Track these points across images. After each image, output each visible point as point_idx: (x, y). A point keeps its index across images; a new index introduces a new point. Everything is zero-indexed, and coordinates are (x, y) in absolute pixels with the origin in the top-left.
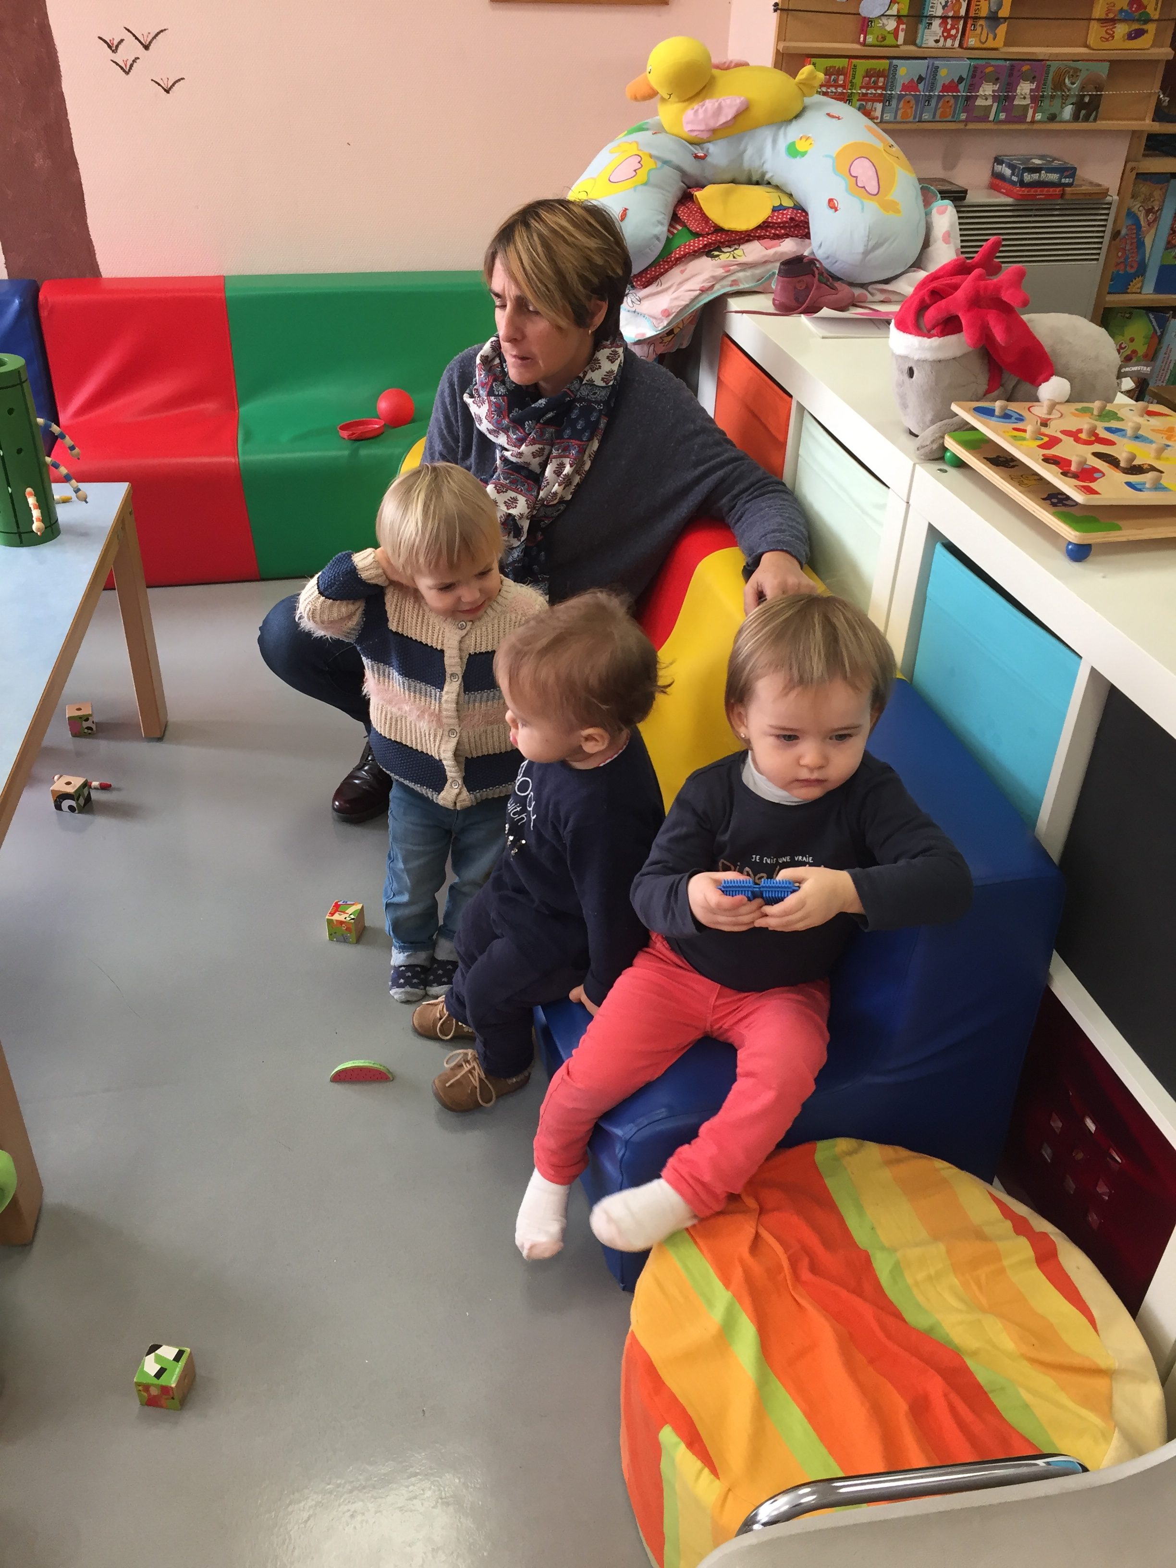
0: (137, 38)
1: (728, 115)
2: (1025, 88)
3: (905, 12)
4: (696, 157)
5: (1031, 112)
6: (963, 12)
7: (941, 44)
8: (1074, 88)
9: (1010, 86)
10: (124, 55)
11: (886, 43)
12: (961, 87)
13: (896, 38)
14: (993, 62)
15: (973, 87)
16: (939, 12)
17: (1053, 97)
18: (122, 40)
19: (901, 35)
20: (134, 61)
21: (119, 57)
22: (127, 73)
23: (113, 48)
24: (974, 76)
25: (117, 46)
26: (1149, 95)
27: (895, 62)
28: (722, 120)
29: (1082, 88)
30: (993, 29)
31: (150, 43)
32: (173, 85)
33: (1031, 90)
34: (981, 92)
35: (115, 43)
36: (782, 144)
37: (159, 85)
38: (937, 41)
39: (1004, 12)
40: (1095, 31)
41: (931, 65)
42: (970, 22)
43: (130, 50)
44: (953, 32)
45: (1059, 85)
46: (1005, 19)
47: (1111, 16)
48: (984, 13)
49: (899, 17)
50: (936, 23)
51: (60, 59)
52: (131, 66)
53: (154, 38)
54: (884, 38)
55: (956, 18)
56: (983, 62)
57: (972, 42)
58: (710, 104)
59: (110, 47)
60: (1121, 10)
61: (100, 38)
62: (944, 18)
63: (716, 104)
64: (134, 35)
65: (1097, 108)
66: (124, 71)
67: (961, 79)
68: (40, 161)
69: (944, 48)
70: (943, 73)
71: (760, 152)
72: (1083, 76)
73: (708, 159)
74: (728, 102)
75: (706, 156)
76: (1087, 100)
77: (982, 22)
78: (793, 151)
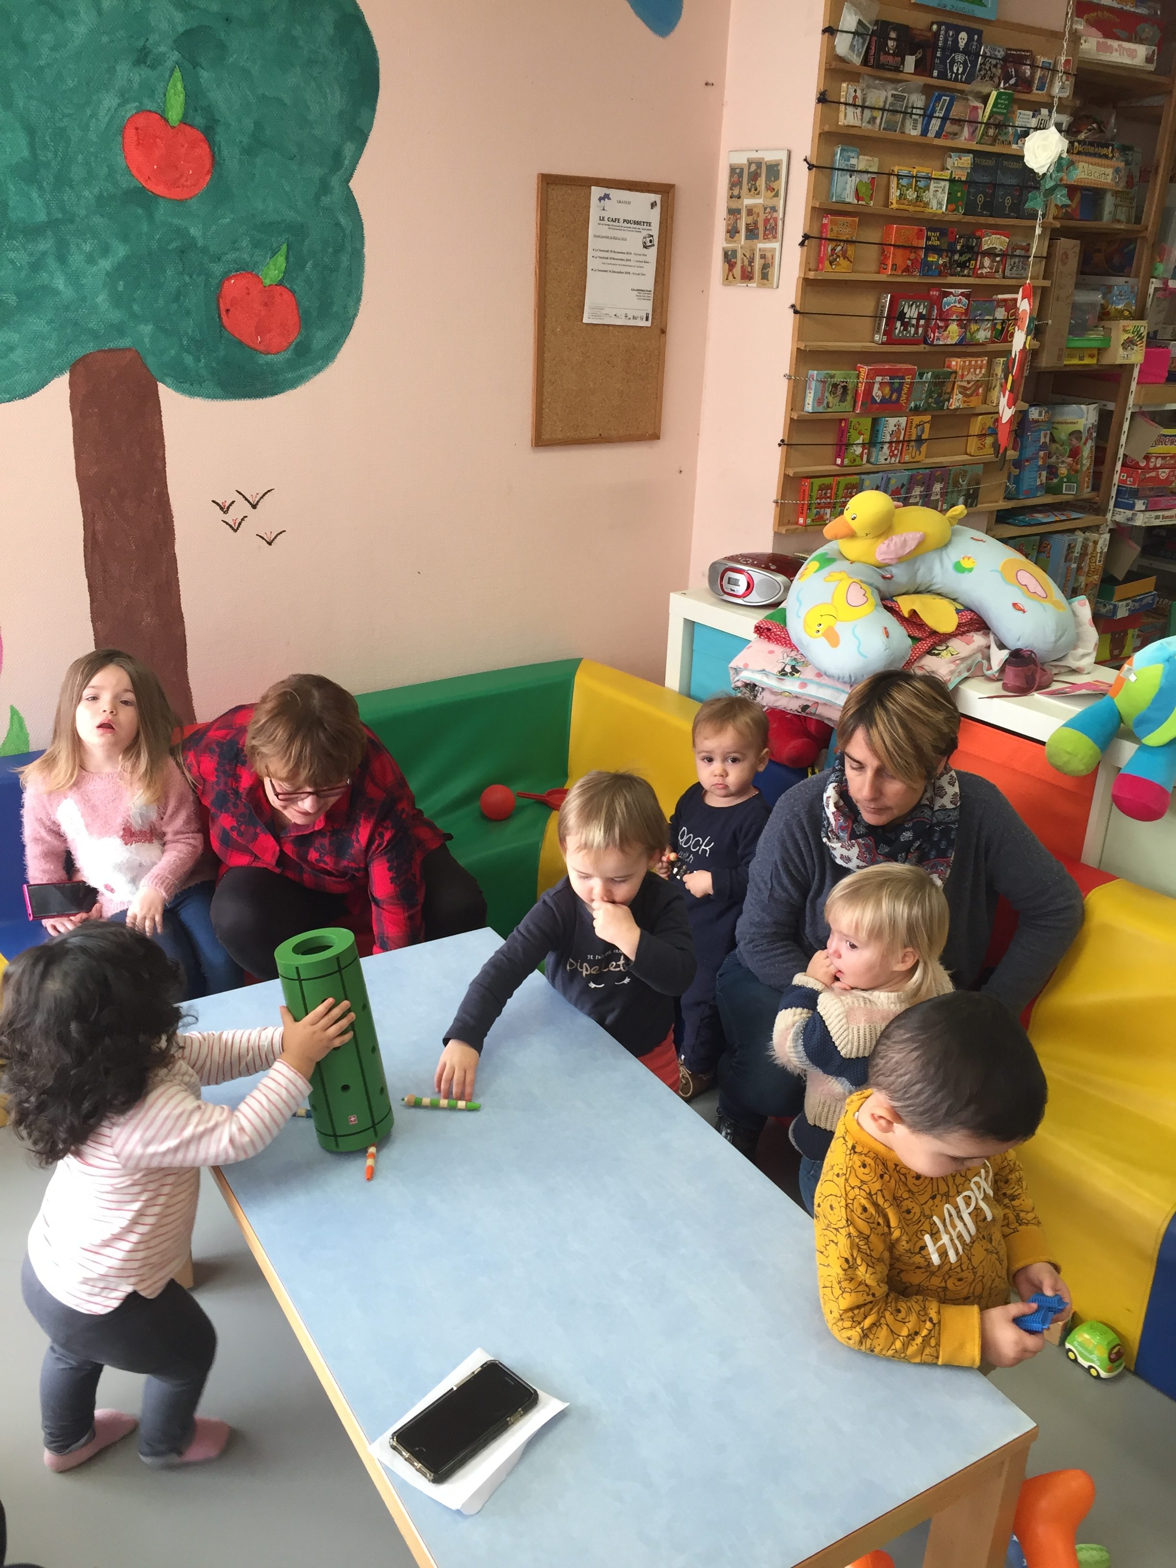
0: (246, 499)
1: (911, 545)
2: (937, 487)
3: (867, 441)
4: (884, 577)
5: (940, 503)
6: (901, 438)
7: (888, 462)
8: (964, 483)
9: (929, 488)
10: (233, 515)
11: (856, 463)
12: (903, 491)
13: (862, 459)
14: (921, 471)
15: (909, 490)
16: (888, 439)
17: (952, 492)
18: (233, 502)
19: (865, 457)
20: (243, 520)
21: (229, 518)
22: (235, 531)
23: (225, 509)
24: (910, 483)
25: (228, 508)
26: (1001, 484)
27: (863, 477)
28: (908, 550)
29: (969, 484)
30: (919, 448)
31: (258, 502)
32: (276, 537)
33: (941, 489)
34: (913, 494)
35: (227, 504)
36: (949, 564)
37: (263, 538)
38: (886, 459)
39: (925, 436)
40: (973, 445)
41: (885, 479)
42: (906, 444)
43: (241, 509)
44: (896, 452)
45: (956, 484)
46: (926, 440)
47: (984, 432)
48: (914, 437)
49: (863, 445)
50: (886, 446)
51: (175, 524)
52: (240, 524)
53: (262, 497)
54: (855, 460)
55: (898, 442)
56: (914, 472)
57: (907, 458)
58: (896, 539)
59: (222, 509)
60: (989, 428)
61: (213, 501)
62: (891, 443)
63: (902, 539)
64: (244, 497)
65: (977, 497)
66: (233, 529)
67: (903, 485)
68: (148, 619)
69: (890, 463)
70: (893, 482)
71: (930, 570)
72: (969, 475)
73: (894, 579)
74: (911, 536)
75: (892, 577)
76: (971, 492)
77: (913, 444)
78: (959, 568)
